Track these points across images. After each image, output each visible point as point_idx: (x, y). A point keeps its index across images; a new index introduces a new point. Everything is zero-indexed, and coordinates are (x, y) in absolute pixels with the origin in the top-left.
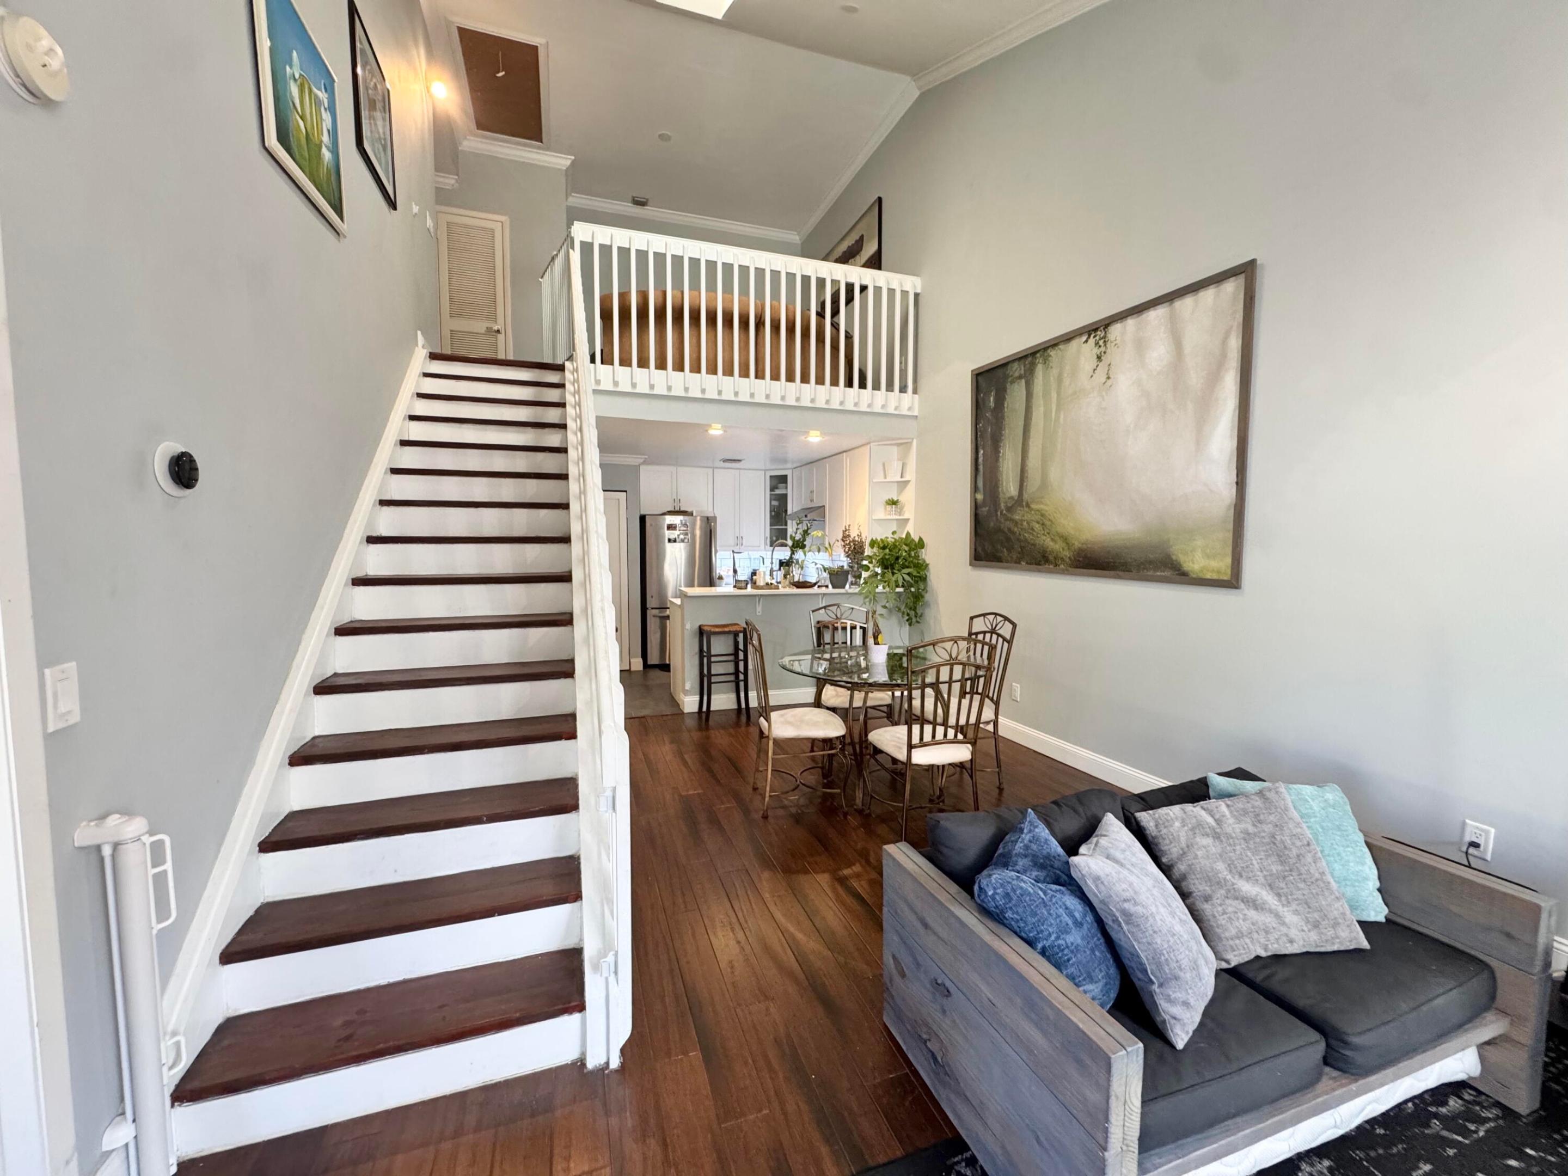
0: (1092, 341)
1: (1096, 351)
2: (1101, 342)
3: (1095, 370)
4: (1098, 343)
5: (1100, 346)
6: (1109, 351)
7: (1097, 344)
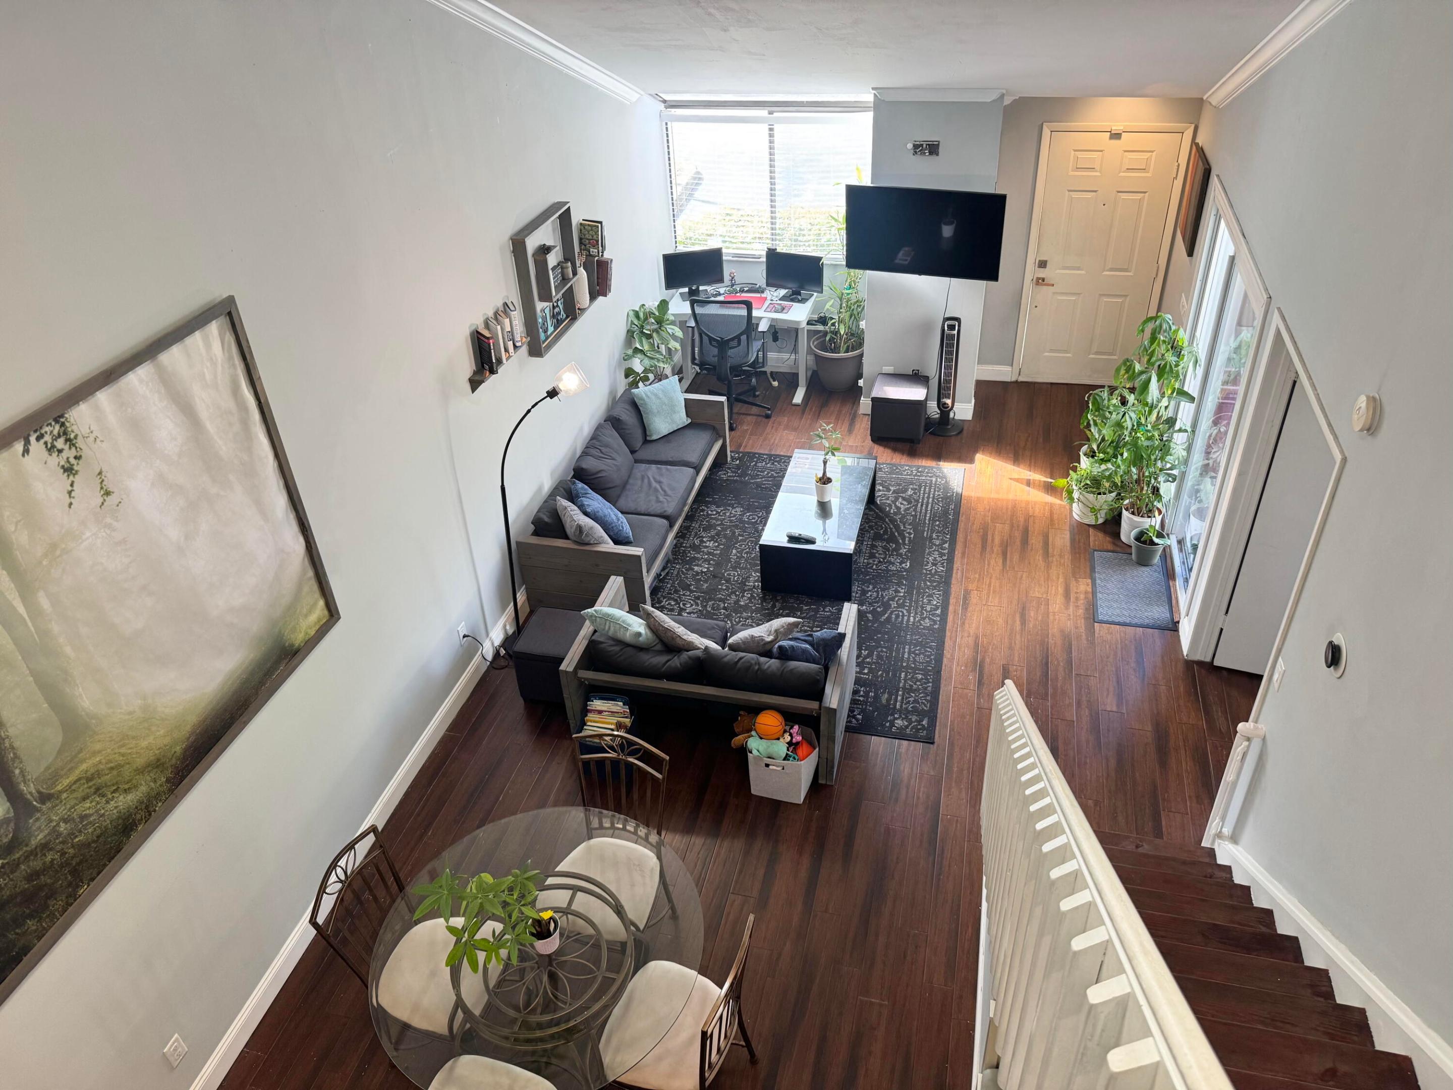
0: (36, 447)
1: (54, 461)
2: (60, 444)
3: (70, 493)
4: (53, 446)
5: (60, 451)
6: (86, 452)
7: (51, 449)
